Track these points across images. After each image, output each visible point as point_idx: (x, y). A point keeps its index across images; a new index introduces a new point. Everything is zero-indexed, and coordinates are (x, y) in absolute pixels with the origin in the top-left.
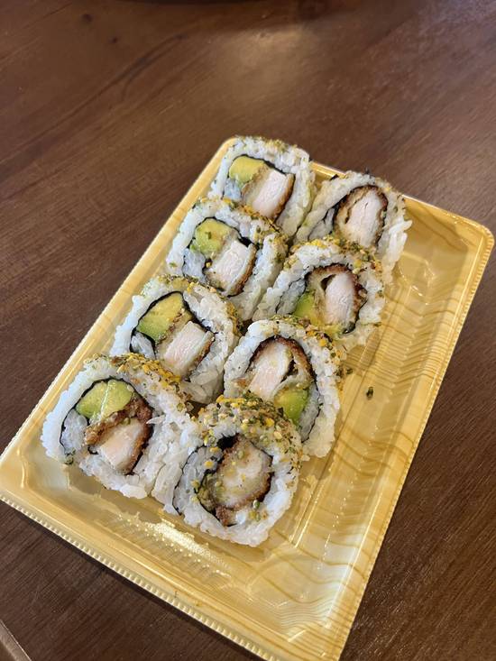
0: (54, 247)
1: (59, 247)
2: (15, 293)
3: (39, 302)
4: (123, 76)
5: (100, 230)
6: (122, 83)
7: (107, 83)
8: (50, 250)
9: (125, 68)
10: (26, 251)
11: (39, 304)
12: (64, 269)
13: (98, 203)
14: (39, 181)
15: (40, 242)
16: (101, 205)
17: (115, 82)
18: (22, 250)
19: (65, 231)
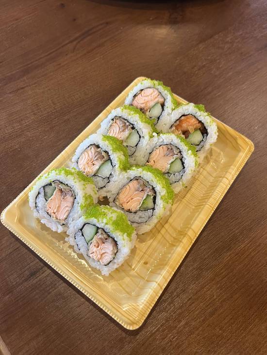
0: (28, 121)
1: (31, 122)
2: (6, 141)
3: (17, 147)
4: (76, 39)
5: (52, 116)
6: (75, 43)
7: (67, 42)
8: (26, 123)
9: (78, 35)
10: (14, 121)
11: (16, 149)
12: (31, 133)
13: (53, 103)
14: (25, 87)
15: (22, 118)
16: (54, 104)
17: (71, 42)
18: (12, 120)
19: (35, 114)
